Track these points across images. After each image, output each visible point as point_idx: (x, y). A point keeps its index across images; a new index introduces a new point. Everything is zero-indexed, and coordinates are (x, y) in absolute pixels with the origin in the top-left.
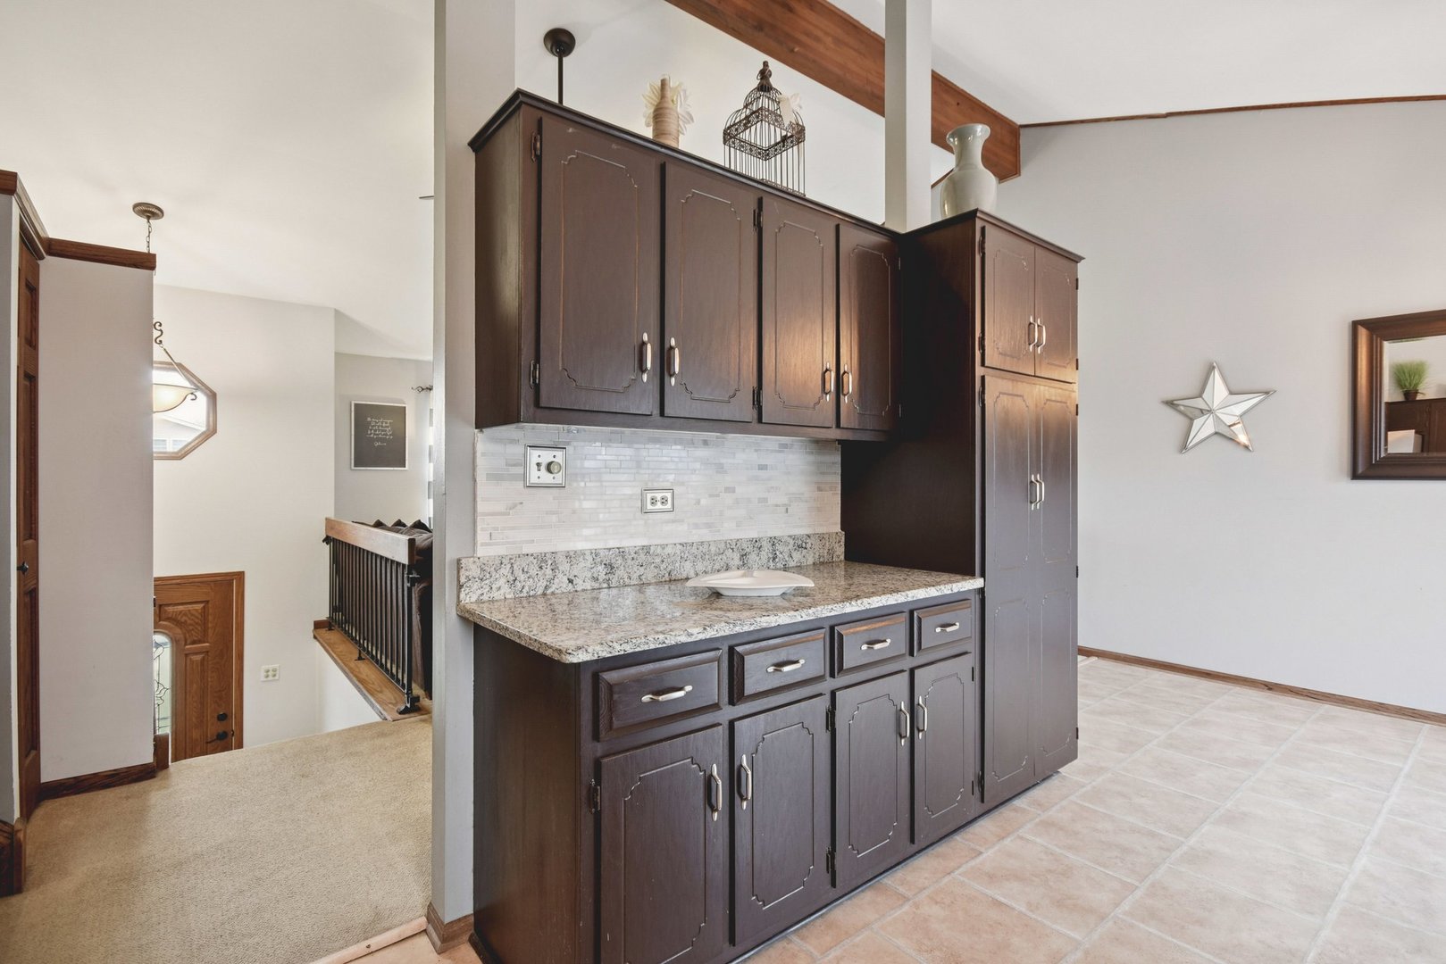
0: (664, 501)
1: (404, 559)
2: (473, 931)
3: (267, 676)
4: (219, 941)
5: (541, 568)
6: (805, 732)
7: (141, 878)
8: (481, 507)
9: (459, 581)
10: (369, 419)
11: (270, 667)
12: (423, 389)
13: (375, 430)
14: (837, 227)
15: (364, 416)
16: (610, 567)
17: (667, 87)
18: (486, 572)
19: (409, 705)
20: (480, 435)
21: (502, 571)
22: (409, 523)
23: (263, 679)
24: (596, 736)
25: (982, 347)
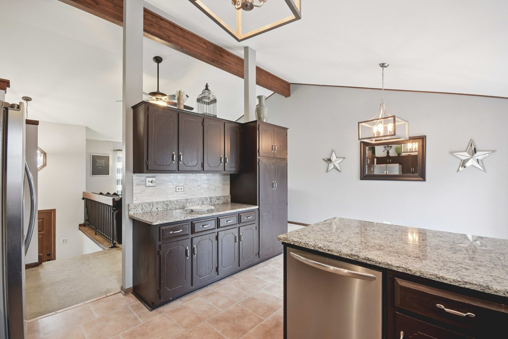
0: (181, 189)
1: (111, 204)
2: (132, 291)
3: (64, 242)
4: (68, 297)
5: (149, 206)
6: (210, 241)
7: (43, 287)
8: (134, 192)
9: (129, 209)
10: (97, 160)
11: (64, 239)
12: (115, 151)
13: (99, 164)
14: (224, 123)
15: (95, 159)
16: (167, 205)
17: (181, 93)
18: (135, 207)
19: (113, 245)
20: (134, 175)
21: (140, 207)
22: (112, 193)
23: (62, 242)
24: (160, 240)
25: (259, 152)
